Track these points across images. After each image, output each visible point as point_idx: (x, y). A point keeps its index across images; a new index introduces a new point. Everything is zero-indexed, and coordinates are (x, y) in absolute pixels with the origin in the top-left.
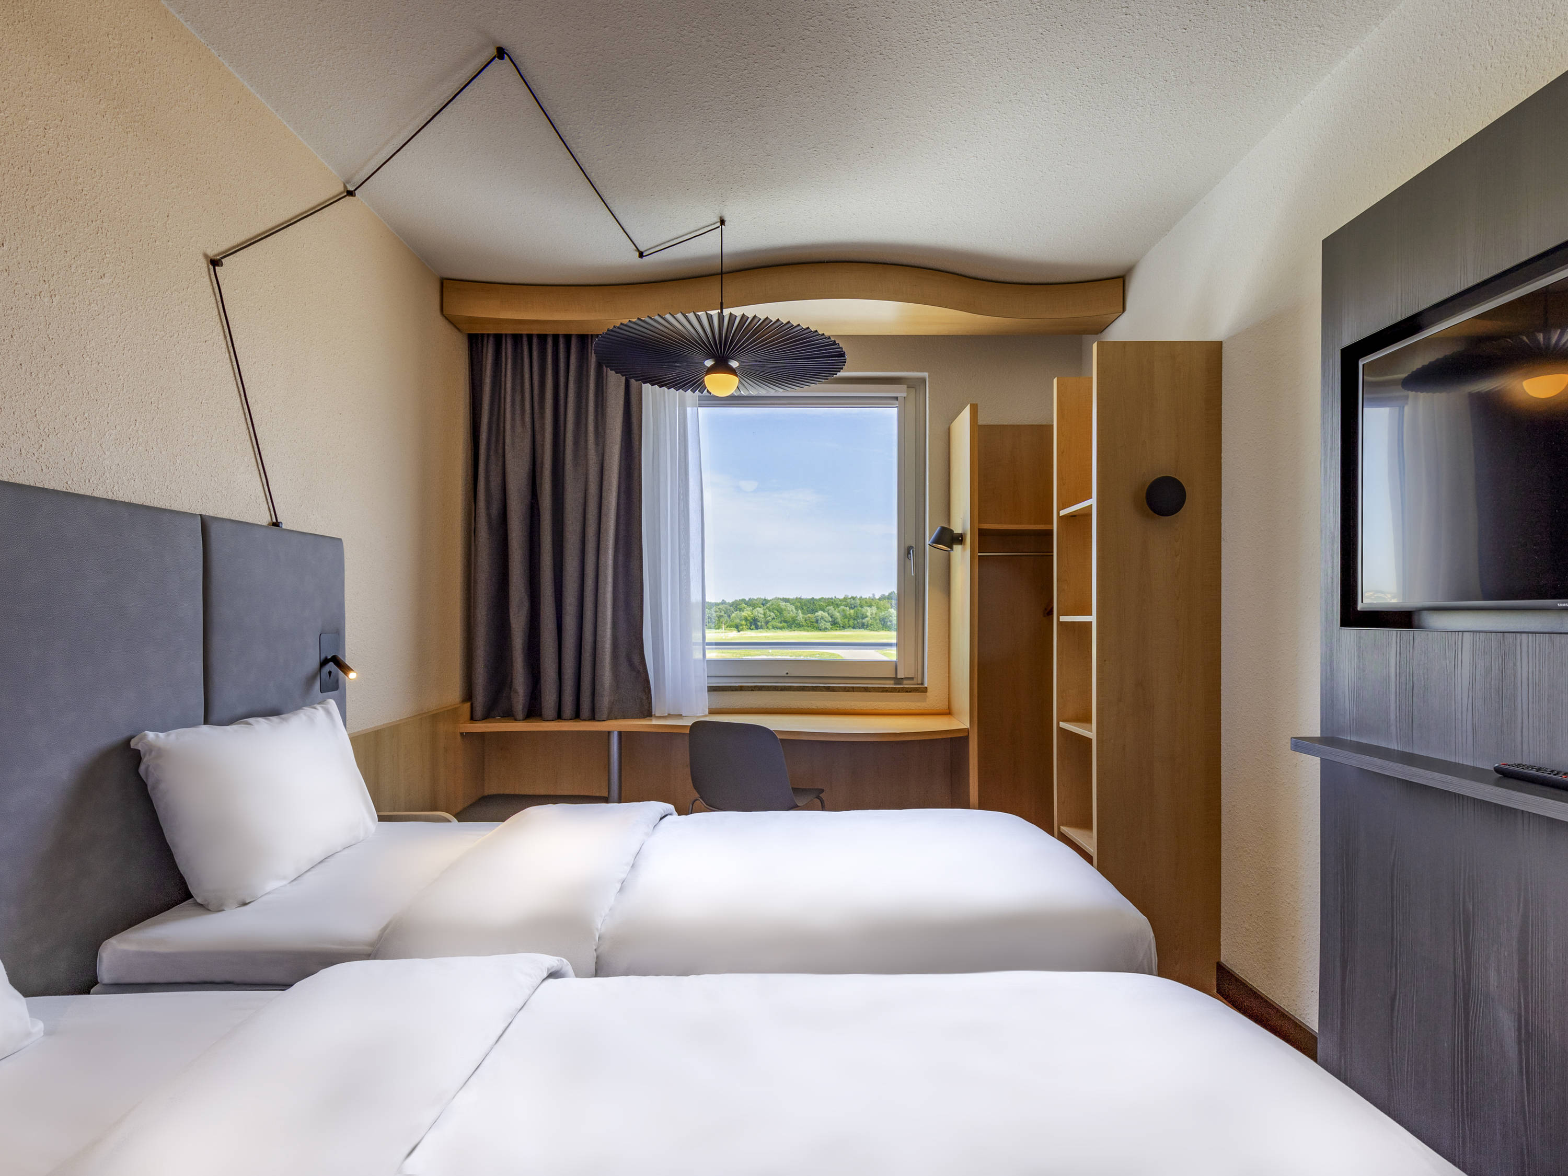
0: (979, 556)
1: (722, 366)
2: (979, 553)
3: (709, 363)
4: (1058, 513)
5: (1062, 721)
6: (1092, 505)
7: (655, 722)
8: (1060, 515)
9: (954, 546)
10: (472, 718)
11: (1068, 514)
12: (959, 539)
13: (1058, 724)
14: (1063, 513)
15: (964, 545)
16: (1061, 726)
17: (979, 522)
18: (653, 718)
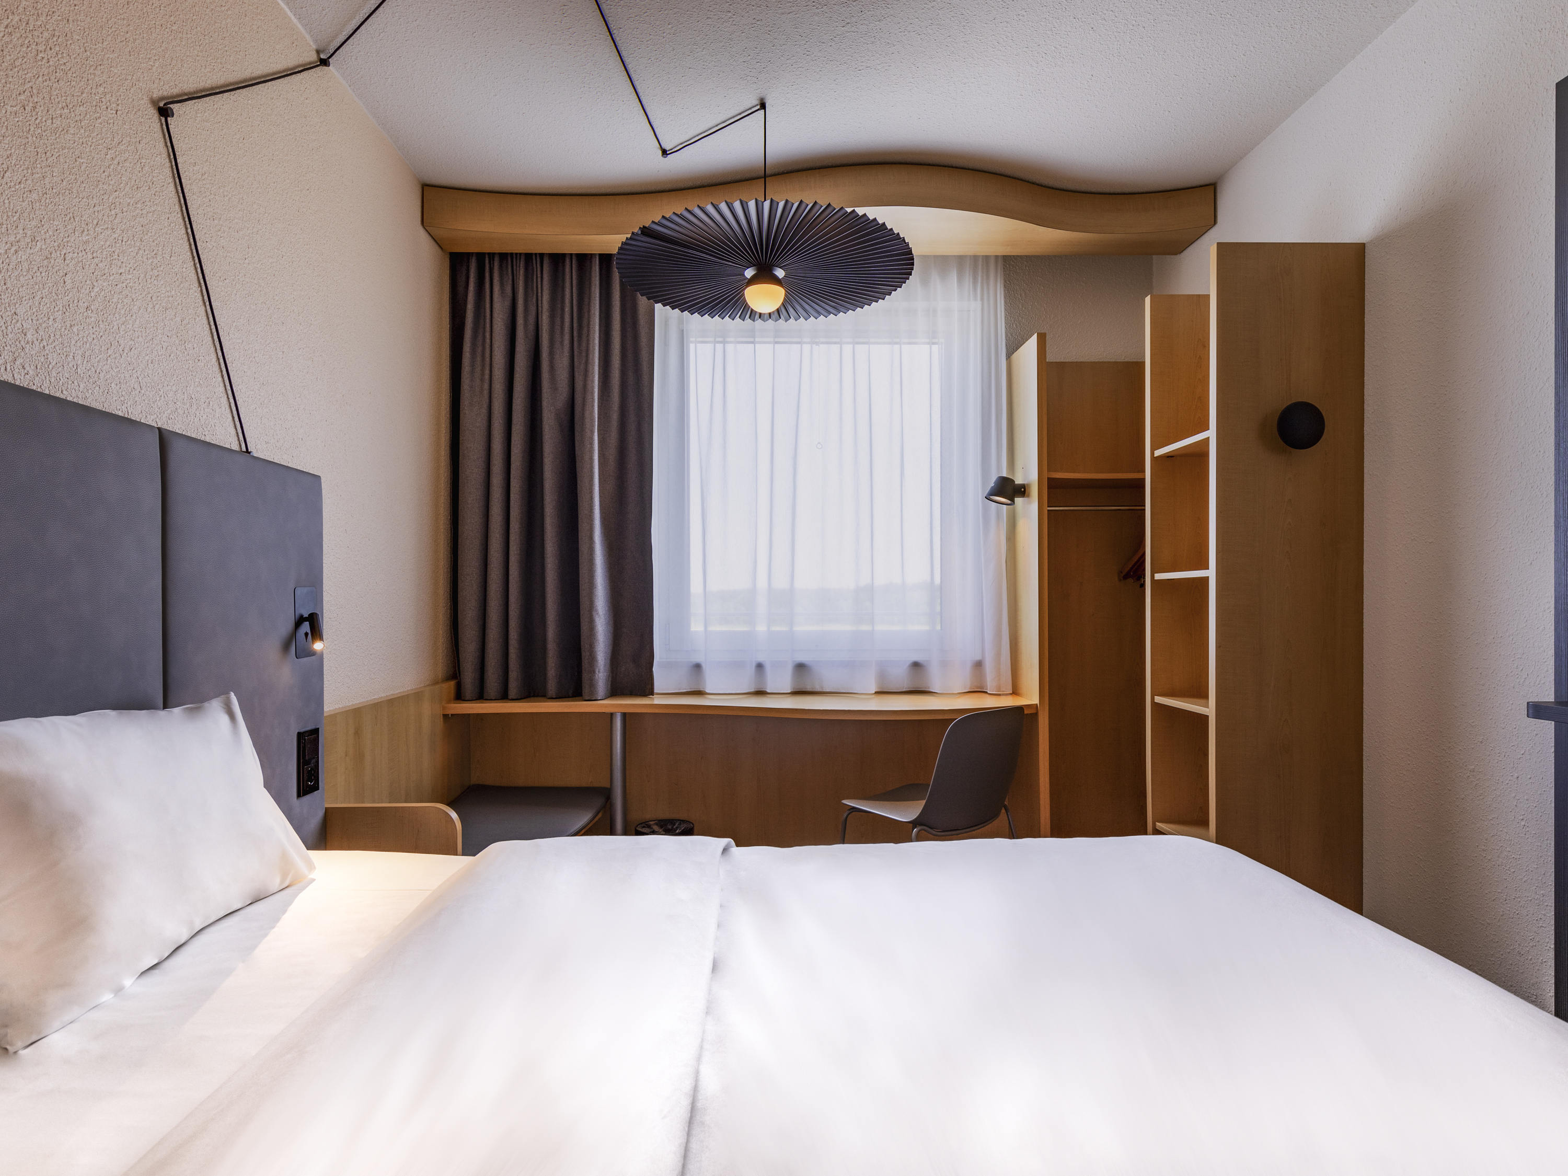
0: (1048, 510)
1: (765, 275)
2: (1048, 507)
3: (749, 273)
4: (1152, 454)
5: (1157, 696)
6: (1209, 437)
7: (657, 700)
8: (1155, 456)
9: (1015, 499)
10: (459, 696)
11: (1165, 454)
12: (1022, 491)
13: (1153, 699)
14: (1158, 453)
15: (1028, 496)
16: (1156, 701)
17: (1049, 470)
18: (655, 696)
